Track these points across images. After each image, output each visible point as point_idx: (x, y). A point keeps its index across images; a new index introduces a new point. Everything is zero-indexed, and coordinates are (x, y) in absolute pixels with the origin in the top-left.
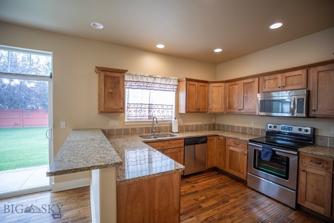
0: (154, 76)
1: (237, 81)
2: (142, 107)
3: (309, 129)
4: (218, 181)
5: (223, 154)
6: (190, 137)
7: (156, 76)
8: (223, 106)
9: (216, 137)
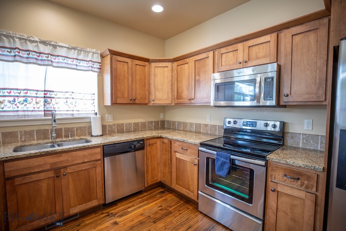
0: (53, 43)
1: (186, 58)
2: (28, 94)
3: (278, 124)
4: (159, 205)
5: (169, 164)
6: (112, 143)
7: (57, 43)
8: (170, 95)
9: (159, 139)
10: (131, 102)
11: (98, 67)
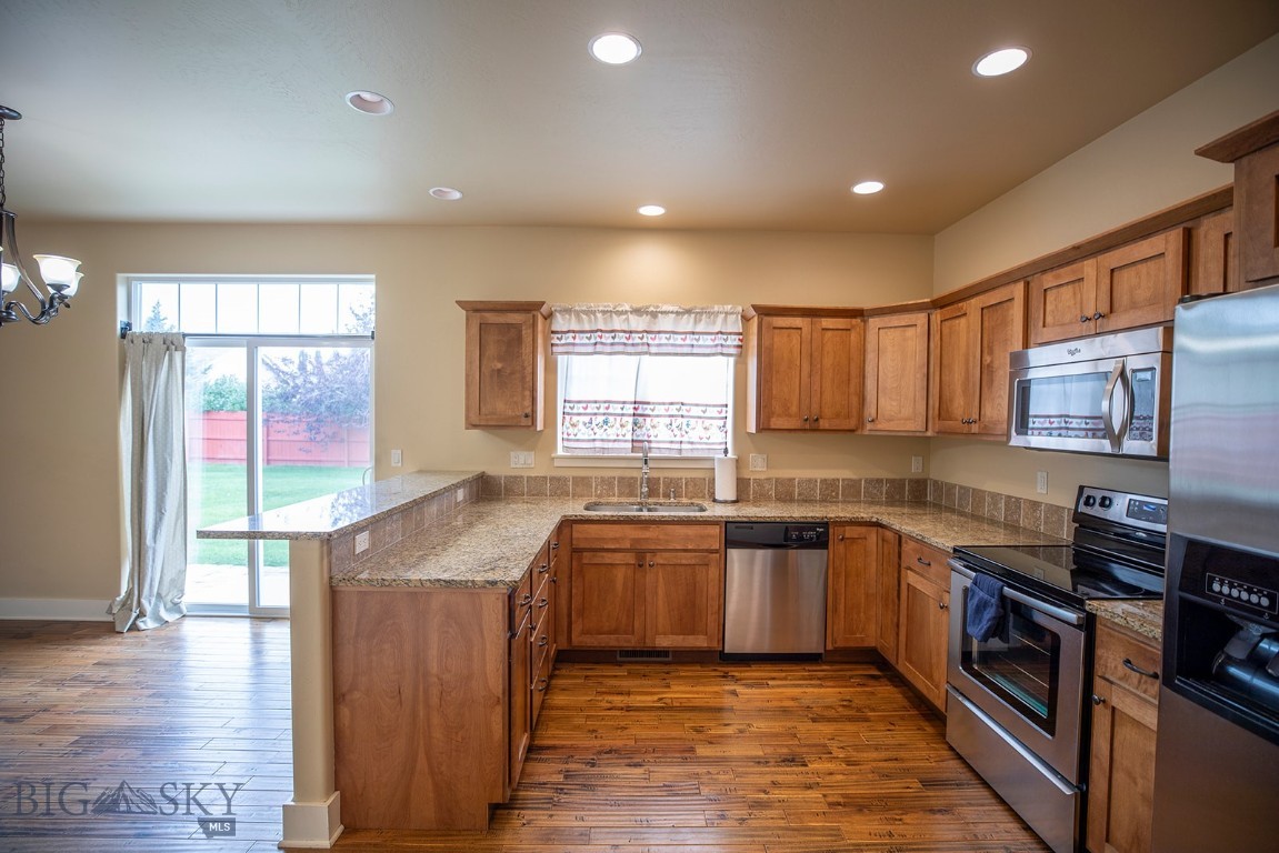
0: (652, 309)
2: (611, 411)
5: (894, 602)
6: (744, 519)
7: (658, 307)
8: (921, 408)
9: (875, 529)
10: (807, 427)
11: (737, 343)
